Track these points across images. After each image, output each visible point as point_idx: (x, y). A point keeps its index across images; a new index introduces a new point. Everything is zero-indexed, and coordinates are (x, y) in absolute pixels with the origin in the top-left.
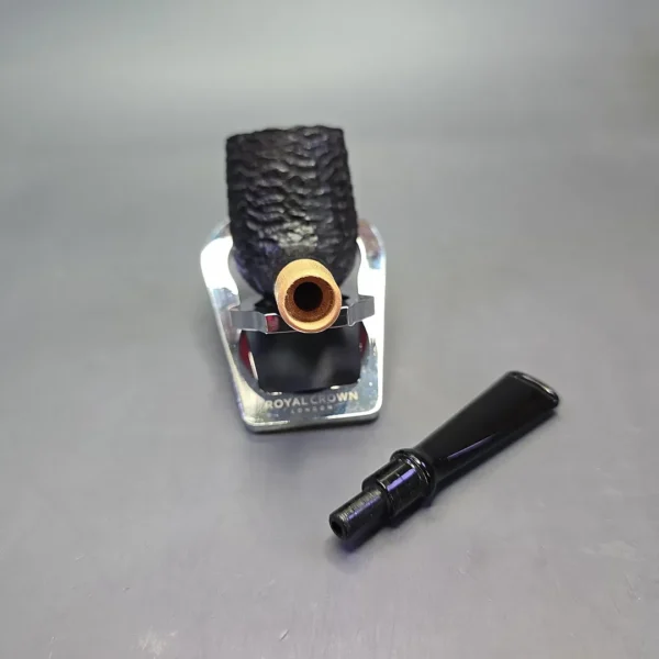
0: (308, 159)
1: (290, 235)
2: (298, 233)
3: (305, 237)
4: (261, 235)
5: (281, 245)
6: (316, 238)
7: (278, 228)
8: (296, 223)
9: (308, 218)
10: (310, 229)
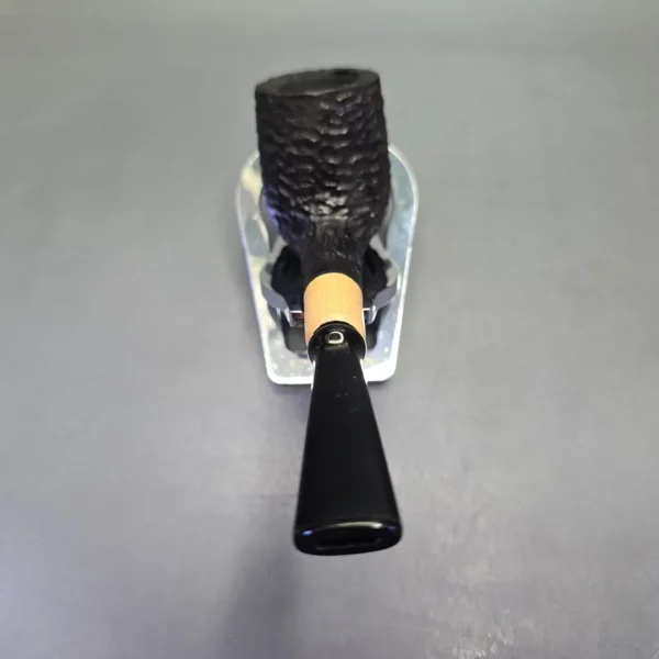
0: (340, 127)
1: (321, 207)
2: (329, 206)
3: (336, 209)
4: (293, 203)
5: (312, 218)
6: (345, 211)
7: (309, 198)
8: (327, 195)
9: (339, 188)
10: (342, 201)
